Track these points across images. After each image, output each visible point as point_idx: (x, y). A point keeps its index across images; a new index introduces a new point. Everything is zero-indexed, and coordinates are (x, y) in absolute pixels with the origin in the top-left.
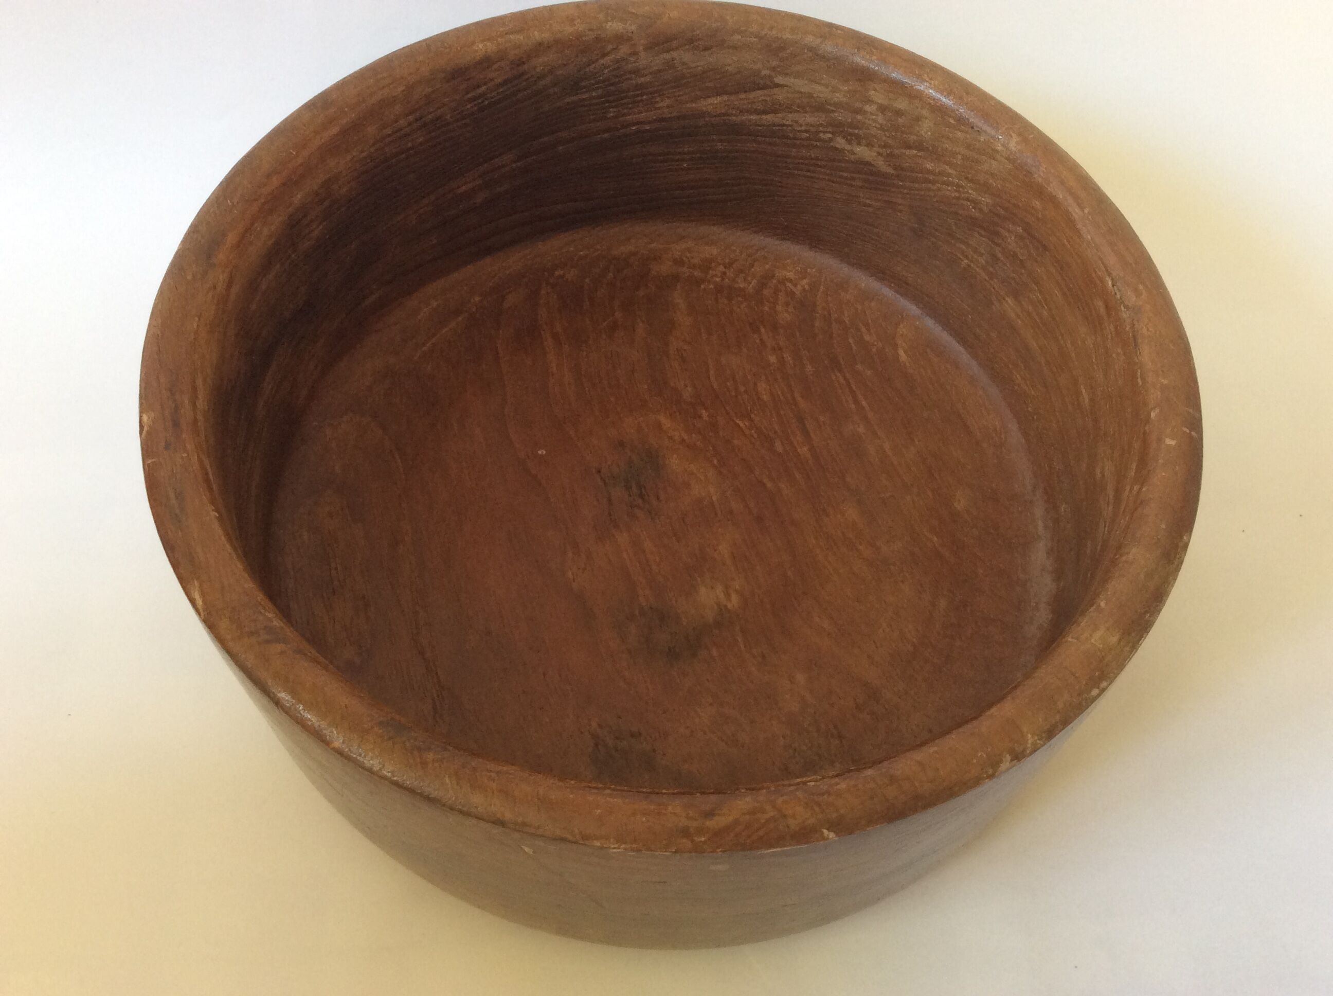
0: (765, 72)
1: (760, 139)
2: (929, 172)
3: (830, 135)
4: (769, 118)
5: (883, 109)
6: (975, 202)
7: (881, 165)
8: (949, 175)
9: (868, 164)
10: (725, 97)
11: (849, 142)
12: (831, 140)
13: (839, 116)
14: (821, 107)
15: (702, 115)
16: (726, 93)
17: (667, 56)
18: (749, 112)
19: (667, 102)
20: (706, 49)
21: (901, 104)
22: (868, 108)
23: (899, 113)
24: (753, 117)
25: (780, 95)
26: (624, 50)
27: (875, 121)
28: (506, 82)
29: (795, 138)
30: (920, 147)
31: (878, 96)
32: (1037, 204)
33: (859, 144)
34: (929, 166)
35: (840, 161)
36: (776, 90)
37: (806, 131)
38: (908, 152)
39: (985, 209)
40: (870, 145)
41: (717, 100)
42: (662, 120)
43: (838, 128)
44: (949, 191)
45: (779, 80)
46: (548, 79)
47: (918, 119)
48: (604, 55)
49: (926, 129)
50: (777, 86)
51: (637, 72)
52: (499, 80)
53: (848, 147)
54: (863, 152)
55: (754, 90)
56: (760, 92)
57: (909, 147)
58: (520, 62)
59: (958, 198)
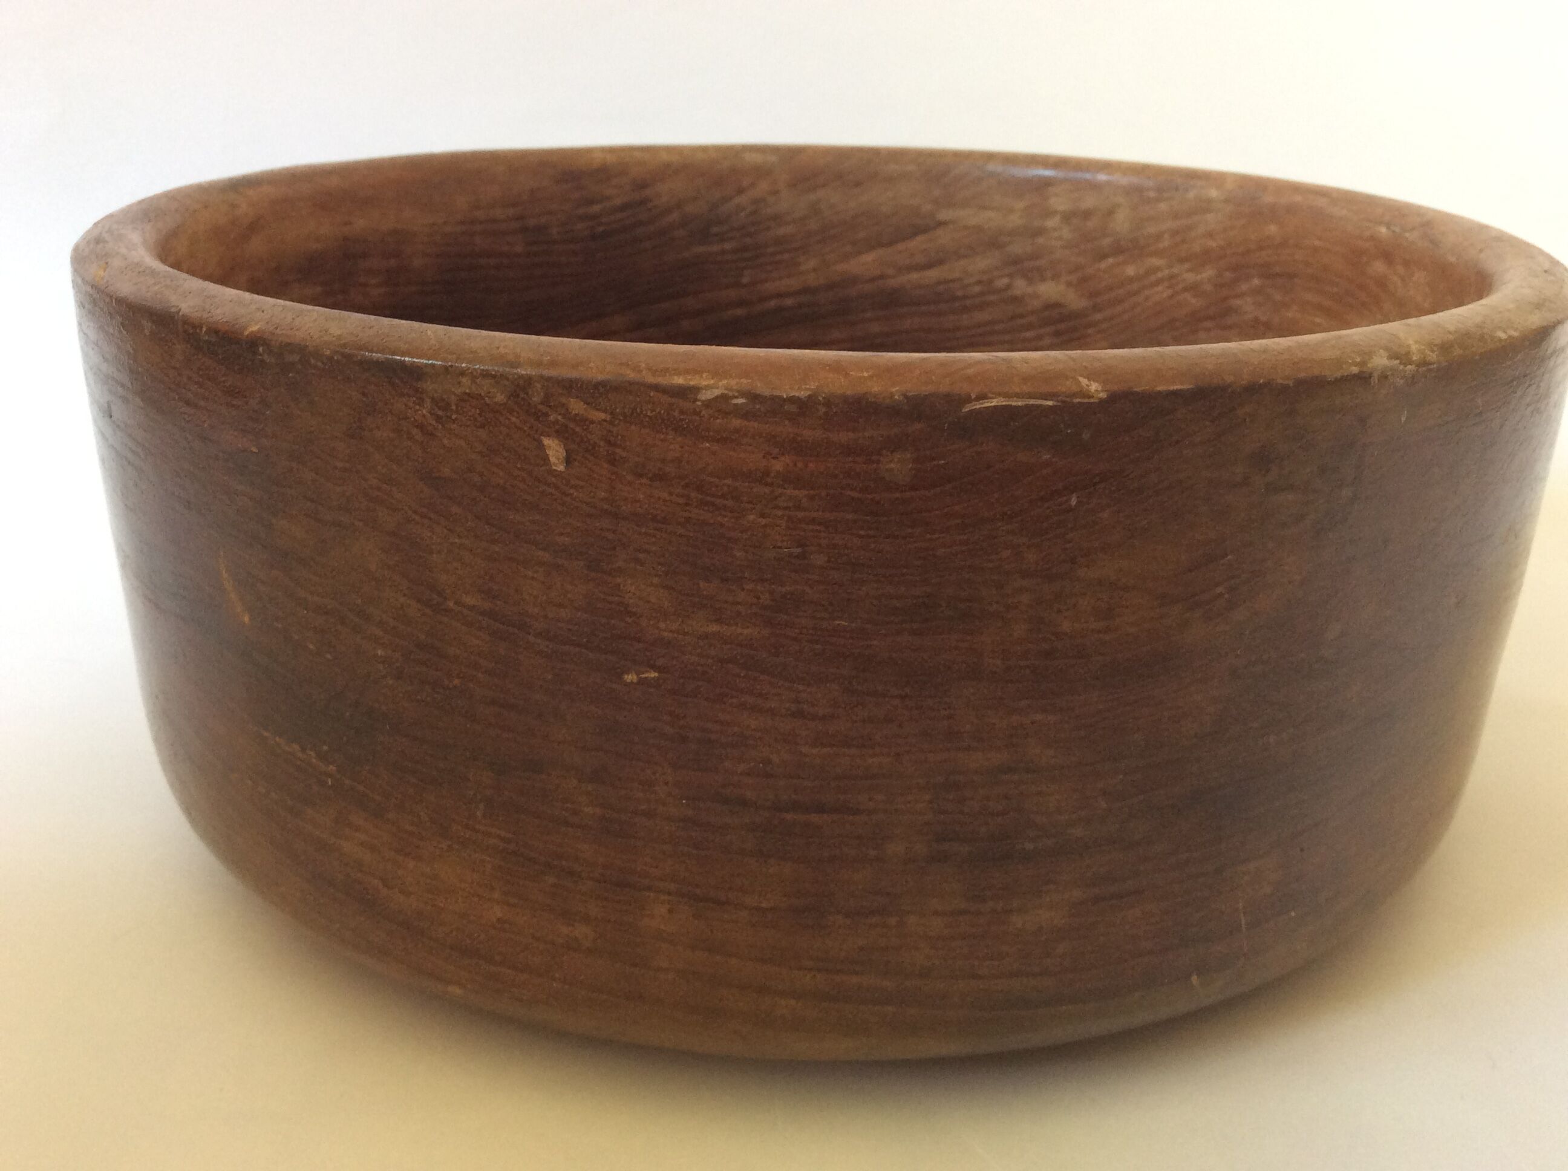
0: (928, 207)
1: (924, 308)
2: (1131, 280)
3: (1005, 281)
4: (933, 274)
5: (1067, 217)
6: (1193, 288)
7: (1075, 301)
8: (1158, 269)
9: (1057, 305)
10: (880, 252)
11: (1030, 281)
12: (1009, 287)
13: (1017, 248)
14: (994, 242)
15: (854, 280)
16: (881, 245)
17: (812, 197)
18: (911, 268)
19: (812, 263)
20: (858, 184)
21: (1089, 202)
22: (1051, 223)
23: (1087, 214)
24: (915, 276)
25: (944, 238)
26: (764, 186)
27: (1060, 238)
28: (624, 208)
29: (965, 297)
30: (1118, 250)
31: (1060, 203)
32: (1272, 229)
33: (1043, 279)
34: (1130, 271)
35: (1022, 316)
36: (940, 232)
37: (979, 282)
38: (1103, 265)
39: (1208, 287)
40: (1055, 277)
41: (869, 258)
42: (806, 290)
43: (1016, 265)
44: (1161, 293)
45: (944, 215)
46: (675, 216)
47: (1111, 212)
48: (740, 191)
49: (1122, 222)
50: (941, 224)
51: (777, 218)
52: (618, 202)
53: (1030, 290)
54: (1049, 290)
55: (915, 234)
56: (920, 238)
57: (1104, 257)
58: (641, 185)
59: (1171, 297)
